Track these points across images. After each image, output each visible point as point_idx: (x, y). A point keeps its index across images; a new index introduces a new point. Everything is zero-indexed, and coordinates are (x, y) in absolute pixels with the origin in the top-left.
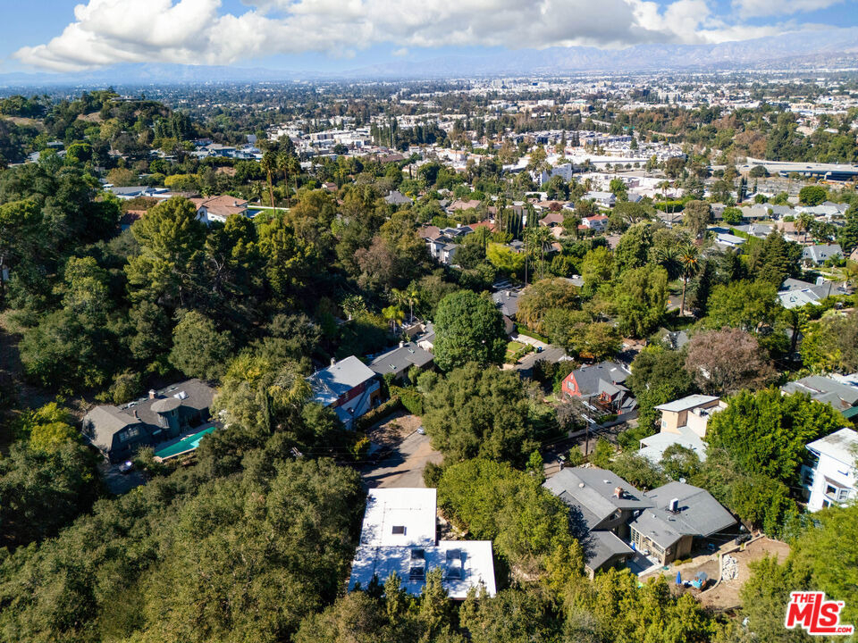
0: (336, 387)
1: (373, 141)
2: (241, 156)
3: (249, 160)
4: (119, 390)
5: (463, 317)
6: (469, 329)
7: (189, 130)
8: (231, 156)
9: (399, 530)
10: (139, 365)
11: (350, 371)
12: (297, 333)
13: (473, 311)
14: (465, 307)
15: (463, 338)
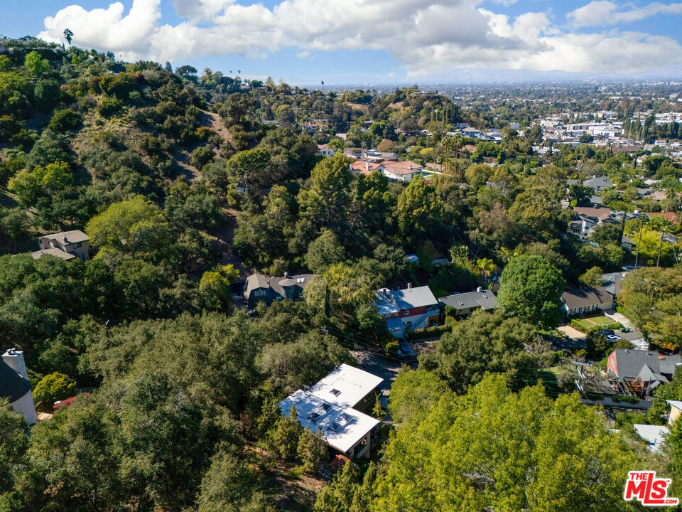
0: (401, 303)
1: (623, 133)
2: (484, 138)
3: (489, 141)
4: (273, 269)
5: (520, 276)
6: (522, 286)
7: (456, 117)
8: (476, 137)
9: (336, 392)
10: (289, 257)
11: (419, 296)
12: (390, 259)
13: (532, 273)
14: (526, 268)
15: (515, 293)
